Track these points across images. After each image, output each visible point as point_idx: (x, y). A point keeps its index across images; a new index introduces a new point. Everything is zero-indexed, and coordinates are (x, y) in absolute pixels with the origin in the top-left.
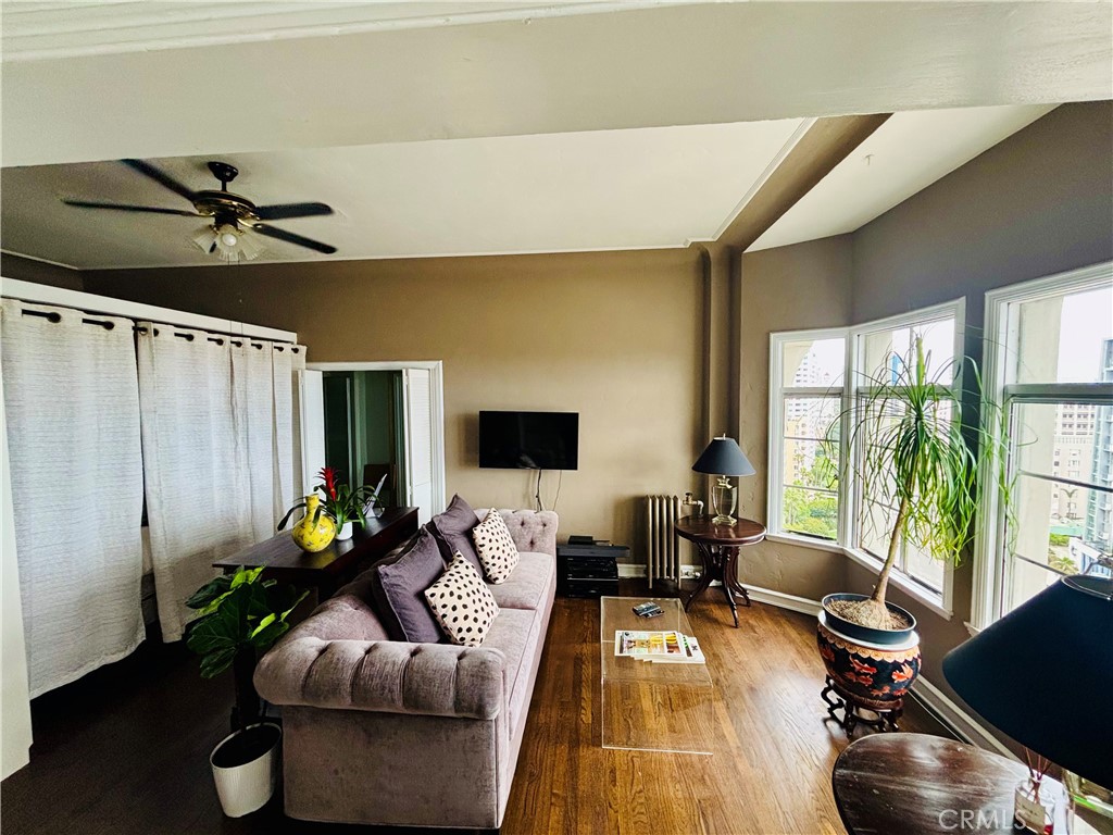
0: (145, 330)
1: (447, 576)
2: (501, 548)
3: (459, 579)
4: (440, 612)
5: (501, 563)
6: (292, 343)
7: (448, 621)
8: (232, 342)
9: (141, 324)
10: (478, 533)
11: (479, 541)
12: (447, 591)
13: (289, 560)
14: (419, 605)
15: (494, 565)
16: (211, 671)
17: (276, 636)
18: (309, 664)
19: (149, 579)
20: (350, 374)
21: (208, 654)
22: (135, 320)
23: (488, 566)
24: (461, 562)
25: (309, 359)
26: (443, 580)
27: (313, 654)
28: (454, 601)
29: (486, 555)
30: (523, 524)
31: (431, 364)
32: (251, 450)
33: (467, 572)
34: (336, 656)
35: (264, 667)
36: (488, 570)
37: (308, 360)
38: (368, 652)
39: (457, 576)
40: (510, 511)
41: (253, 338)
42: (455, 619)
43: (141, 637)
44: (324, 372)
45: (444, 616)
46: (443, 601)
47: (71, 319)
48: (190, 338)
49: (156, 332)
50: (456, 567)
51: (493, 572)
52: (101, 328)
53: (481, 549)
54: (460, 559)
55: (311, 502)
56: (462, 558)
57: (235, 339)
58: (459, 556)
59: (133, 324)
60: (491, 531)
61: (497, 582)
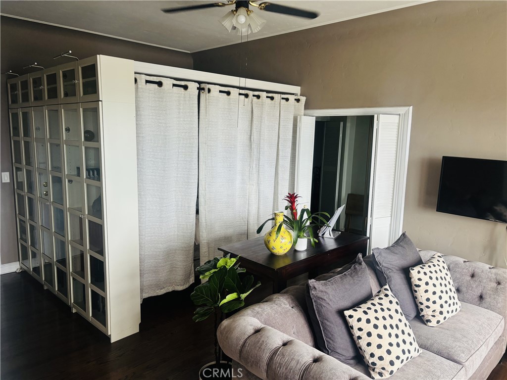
0: (203, 89)
1: (369, 304)
2: (439, 294)
3: (379, 311)
4: (357, 333)
5: (437, 307)
6: (296, 95)
7: (363, 343)
8: (254, 96)
9: (203, 86)
10: (414, 273)
11: (415, 281)
12: (364, 318)
13: (259, 257)
14: (339, 321)
15: (428, 307)
16: (198, 318)
17: (234, 309)
18: (246, 337)
19: (197, 248)
20: (344, 119)
21: (200, 306)
22: (200, 83)
23: (422, 307)
24: (387, 295)
25: (307, 106)
26: (364, 307)
27: (251, 330)
28: (369, 328)
29: (421, 296)
30: (473, 276)
31: (402, 110)
32: (260, 173)
33: (389, 306)
34: (262, 339)
35: (222, 327)
36: (422, 310)
37: (305, 108)
38: (285, 344)
39: (378, 307)
40: (461, 260)
41: (268, 92)
42: (369, 344)
43: (192, 280)
44: (317, 118)
45: (359, 338)
46: (360, 325)
47: (167, 83)
48: (228, 93)
49: (209, 91)
50: (380, 299)
51: (427, 313)
52: (182, 89)
53: (416, 289)
54: (387, 292)
55: (278, 218)
56: (389, 293)
57: (256, 93)
58: (386, 289)
59: (198, 86)
60: (429, 274)
61: (429, 324)
